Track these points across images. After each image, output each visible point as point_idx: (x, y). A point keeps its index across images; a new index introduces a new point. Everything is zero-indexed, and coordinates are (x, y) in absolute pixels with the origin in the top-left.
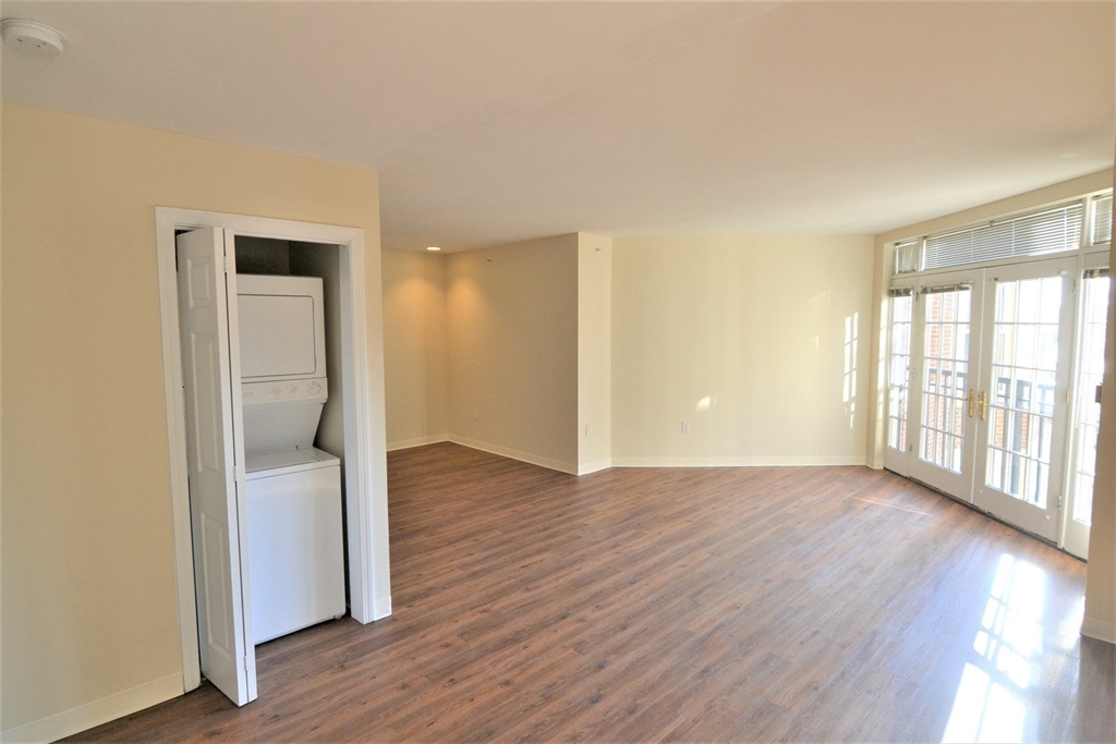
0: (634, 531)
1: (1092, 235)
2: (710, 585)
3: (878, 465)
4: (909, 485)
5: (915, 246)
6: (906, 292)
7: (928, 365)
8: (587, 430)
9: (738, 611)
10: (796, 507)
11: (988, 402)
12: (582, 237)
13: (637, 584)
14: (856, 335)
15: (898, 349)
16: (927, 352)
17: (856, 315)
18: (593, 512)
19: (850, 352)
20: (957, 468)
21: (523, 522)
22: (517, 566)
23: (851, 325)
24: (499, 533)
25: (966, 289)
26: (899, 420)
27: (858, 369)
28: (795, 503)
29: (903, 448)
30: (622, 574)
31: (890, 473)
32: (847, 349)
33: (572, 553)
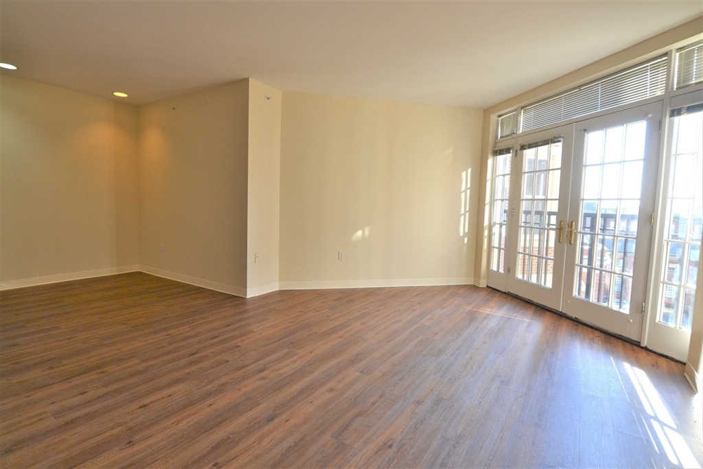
0: (286, 350)
1: (676, 81)
2: (359, 414)
3: (483, 284)
4: (509, 298)
5: (514, 115)
6: (507, 151)
7: (524, 206)
8: (256, 257)
9: (391, 452)
10: (431, 319)
11: (576, 228)
12: (252, 82)
13: (276, 421)
14: (469, 186)
15: (498, 196)
16: (525, 195)
17: (470, 170)
18: (251, 332)
19: (465, 198)
20: (549, 285)
21: (172, 347)
22: (136, 405)
23: (466, 177)
24: (138, 361)
25: (559, 141)
26: (499, 249)
27: (469, 211)
28: (429, 316)
29: (501, 271)
30: (263, 406)
31: (492, 290)
32: (463, 195)
33: (210, 382)
